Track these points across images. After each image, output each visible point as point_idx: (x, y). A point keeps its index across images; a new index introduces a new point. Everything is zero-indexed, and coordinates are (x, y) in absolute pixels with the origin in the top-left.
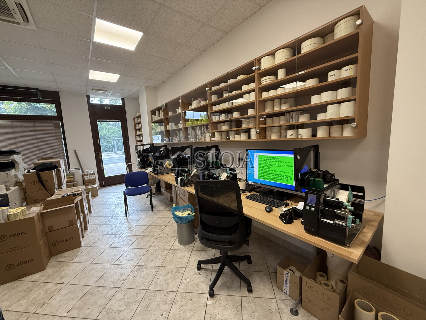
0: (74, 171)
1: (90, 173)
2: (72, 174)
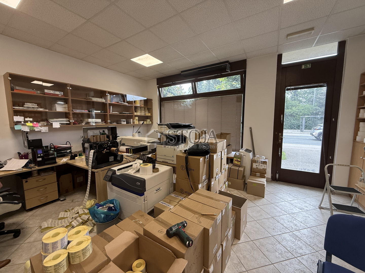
0: (243, 154)
1: (260, 160)
2: (240, 157)
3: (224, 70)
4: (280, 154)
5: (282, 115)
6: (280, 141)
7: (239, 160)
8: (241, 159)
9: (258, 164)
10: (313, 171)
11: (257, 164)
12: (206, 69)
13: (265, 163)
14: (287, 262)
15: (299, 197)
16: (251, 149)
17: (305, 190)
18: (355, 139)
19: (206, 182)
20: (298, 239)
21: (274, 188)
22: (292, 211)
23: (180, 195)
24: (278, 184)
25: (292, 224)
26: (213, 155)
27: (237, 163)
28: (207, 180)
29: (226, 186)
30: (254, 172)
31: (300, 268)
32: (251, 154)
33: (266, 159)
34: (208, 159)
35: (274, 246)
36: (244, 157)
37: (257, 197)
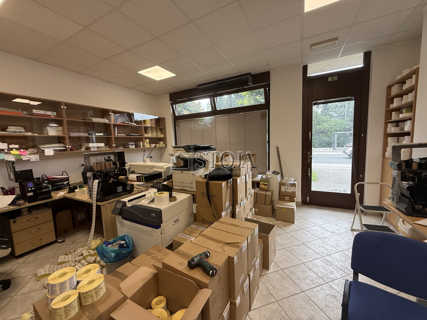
0: (270, 177)
1: (289, 182)
2: (267, 180)
3: (246, 83)
4: (309, 174)
5: (310, 132)
6: (309, 160)
7: (266, 183)
8: (268, 183)
9: (287, 187)
10: (344, 191)
11: (285, 187)
12: (226, 82)
13: (294, 185)
14: (318, 288)
15: (330, 221)
16: (278, 170)
17: (337, 213)
18: (384, 155)
19: (230, 209)
20: (329, 263)
21: (305, 212)
22: (323, 235)
23: (202, 226)
24: (309, 207)
25: (323, 249)
26: (237, 179)
27: (263, 187)
28: (231, 207)
29: (252, 213)
30: (283, 196)
31: (331, 293)
32: (279, 176)
33: (295, 181)
34: (231, 184)
35: (305, 273)
36: (271, 180)
37: (286, 223)
